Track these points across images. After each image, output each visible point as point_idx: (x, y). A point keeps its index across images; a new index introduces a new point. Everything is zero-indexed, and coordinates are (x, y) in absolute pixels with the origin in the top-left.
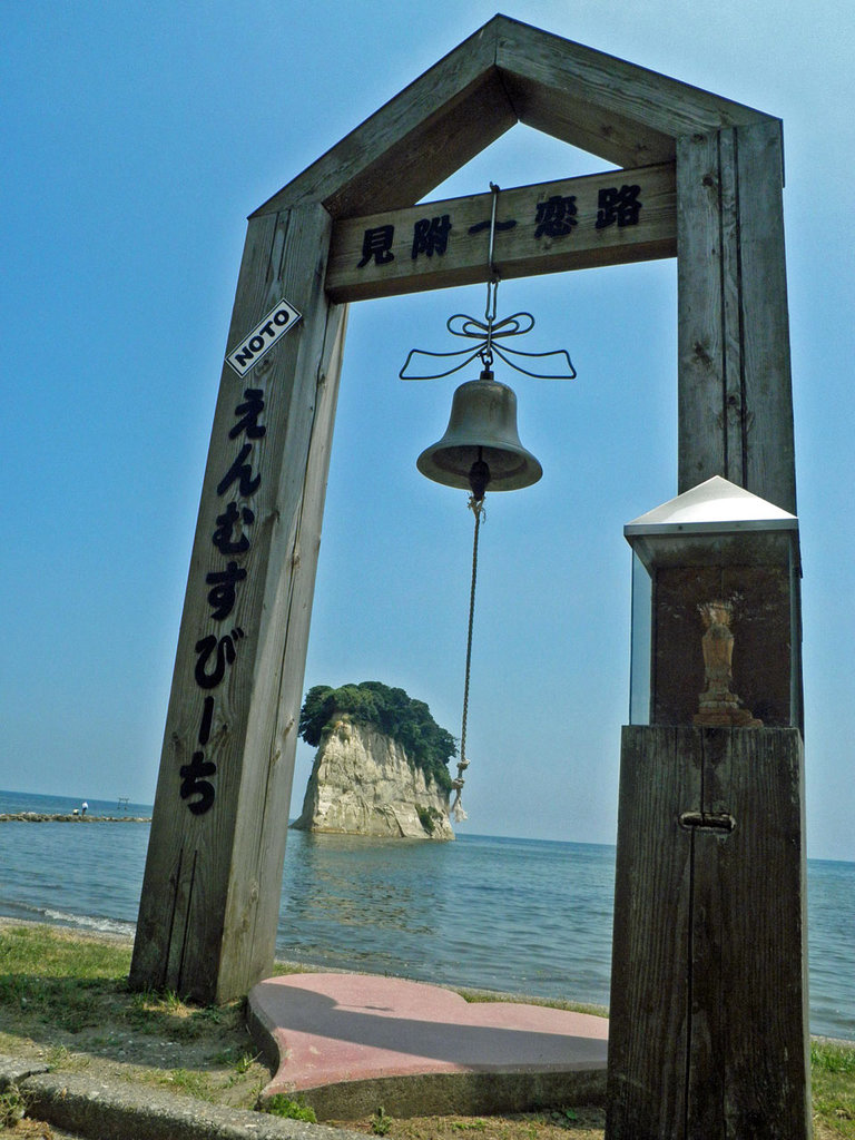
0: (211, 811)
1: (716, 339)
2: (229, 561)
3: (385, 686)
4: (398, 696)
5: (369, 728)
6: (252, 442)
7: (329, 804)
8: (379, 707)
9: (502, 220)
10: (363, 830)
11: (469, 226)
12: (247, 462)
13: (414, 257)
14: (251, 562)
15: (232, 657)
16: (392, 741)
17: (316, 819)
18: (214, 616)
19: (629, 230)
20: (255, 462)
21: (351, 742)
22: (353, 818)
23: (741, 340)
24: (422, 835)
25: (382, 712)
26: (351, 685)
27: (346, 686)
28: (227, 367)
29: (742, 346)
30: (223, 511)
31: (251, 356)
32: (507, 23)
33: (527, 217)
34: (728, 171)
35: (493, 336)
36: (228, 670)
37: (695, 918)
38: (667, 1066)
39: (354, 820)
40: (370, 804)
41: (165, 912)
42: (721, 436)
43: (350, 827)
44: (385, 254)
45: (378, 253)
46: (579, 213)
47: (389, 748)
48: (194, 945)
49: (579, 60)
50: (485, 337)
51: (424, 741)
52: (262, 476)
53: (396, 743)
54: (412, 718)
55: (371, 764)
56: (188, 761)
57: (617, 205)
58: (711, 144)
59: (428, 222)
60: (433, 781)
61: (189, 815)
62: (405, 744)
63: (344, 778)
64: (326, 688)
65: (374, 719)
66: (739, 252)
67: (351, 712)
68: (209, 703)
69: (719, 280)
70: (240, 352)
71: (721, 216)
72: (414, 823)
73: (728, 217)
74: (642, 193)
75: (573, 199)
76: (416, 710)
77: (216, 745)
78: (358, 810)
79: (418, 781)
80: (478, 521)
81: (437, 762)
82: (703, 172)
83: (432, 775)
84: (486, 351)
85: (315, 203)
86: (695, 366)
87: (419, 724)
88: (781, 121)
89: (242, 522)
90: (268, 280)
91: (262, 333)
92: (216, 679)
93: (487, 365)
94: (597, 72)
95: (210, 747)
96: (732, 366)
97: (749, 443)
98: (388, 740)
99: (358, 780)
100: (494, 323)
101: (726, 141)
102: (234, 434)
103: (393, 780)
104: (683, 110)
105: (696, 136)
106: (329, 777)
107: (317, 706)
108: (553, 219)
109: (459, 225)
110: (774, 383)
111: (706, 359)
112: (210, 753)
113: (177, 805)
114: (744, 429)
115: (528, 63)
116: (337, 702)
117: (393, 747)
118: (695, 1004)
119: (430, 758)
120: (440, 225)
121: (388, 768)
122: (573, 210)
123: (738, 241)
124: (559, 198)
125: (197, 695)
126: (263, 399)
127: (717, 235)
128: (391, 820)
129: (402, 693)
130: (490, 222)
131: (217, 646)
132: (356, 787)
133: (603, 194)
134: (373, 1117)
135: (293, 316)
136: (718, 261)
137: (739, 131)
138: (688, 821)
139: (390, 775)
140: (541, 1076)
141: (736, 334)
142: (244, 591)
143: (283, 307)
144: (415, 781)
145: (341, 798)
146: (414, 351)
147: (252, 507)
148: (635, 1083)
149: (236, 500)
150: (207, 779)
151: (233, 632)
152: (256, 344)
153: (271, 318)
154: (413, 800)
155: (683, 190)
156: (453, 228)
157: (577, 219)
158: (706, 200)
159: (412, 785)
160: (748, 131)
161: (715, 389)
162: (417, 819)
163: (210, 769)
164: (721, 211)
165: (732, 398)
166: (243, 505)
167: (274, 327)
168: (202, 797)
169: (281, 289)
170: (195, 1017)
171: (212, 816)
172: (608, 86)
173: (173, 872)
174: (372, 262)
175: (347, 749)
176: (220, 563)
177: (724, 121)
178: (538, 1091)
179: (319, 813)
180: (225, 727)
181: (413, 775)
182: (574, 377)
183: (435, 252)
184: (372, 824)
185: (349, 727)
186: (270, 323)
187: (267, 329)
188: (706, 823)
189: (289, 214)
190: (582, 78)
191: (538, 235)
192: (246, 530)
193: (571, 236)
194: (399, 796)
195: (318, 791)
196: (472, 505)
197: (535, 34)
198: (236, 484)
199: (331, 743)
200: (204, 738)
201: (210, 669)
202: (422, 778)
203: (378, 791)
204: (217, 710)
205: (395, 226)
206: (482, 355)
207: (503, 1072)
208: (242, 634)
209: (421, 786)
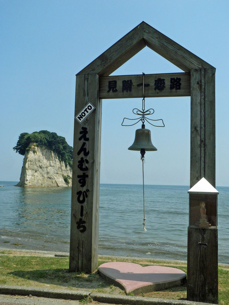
0: (85, 232)
1: (199, 126)
2: (83, 172)
3: (49, 132)
4: (54, 135)
5: (44, 148)
6: (85, 142)
7: (30, 177)
8: (47, 140)
9: (146, 83)
10: (43, 185)
11: (137, 84)
12: (85, 147)
13: (123, 91)
14: (89, 173)
15: (87, 196)
16: (52, 152)
17: (26, 182)
18: (81, 186)
19: (178, 91)
20: (87, 147)
21: (37, 153)
22: (40, 181)
23: (205, 126)
24: (65, 185)
25: (48, 142)
26: (36, 132)
27: (34, 133)
28: (75, 120)
29: (205, 128)
30: (80, 159)
31: (82, 118)
32: (146, 25)
33: (152, 84)
34: (203, 81)
35: (145, 115)
36: (86, 199)
37: (201, 260)
38: (197, 283)
39: (40, 182)
40: (46, 176)
41: (77, 254)
42: (200, 149)
43: (39, 184)
44: (115, 89)
45: (113, 88)
46: (166, 84)
47: (51, 154)
48: (85, 261)
49: (166, 41)
50: (142, 115)
51: (64, 151)
52: (89, 151)
53: (54, 152)
54: (59, 143)
55: (45, 161)
56: (78, 220)
57: (175, 83)
58: (199, 73)
59: (126, 81)
60: (68, 166)
61: (80, 233)
62: (56, 152)
63: (35, 167)
64: (26, 134)
65: (45, 144)
66: (205, 103)
67: (36, 142)
68: (82, 207)
69: (200, 110)
70: (79, 116)
71: (201, 93)
72: (62, 181)
73: (203, 94)
74: (181, 80)
75: (164, 80)
76: (61, 140)
77: (85, 216)
78: (41, 178)
79: (62, 166)
80: (143, 163)
81: (69, 159)
82: (197, 80)
83: (68, 163)
84: (143, 119)
85: (95, 74)
86: (194, 132)
87: (62, 145)
88: (215, 69)
89: (85, 163)
90: (84, 95)
91: (84, 111)
92: (83, 201)
93: (143, 123)
94: (171, 46)
95: (83, 217)
96: (203, 133)
97: (206, 151)
98: (51, 152)
99: (41, 167)
100: (144, 111)
101: (203, 72)
102: (80, 139)
103: (54, 166)
104: (193, 61)
105: (195, 69)
106: (30, 167)
107: (24, 141)
108: (159, 85)
109: (135, 83)
110: (212, 138)
111: (197, 131)
112: (84, 218)
113: (76, 230)
114: (205, 148)
115: (152, 39)
116: (31, 139)
117: (53, 154)
118: (201, 273)
119: (67, 157)
120: (129, 82)
121: (51, 162)
122: (164, 83)
123: (205, 100)
124: (161, 79)
125: (79, 205)
126: (87, 130)
127: (200, 98)
128: (54, 181)
129: (55, 134)
130: (143, 83)
131: (82, 194)
132: (40, 170)
133: (172, 79)
134: (141, 294)
135: (93, 108)
136: (200, 105)
137: (206, 70)
138: (199, 244)
139: (52, 164)
140: (167, 283)
141: (203, 125)
142: (88, 180)
143: (90, 104)
144: (61, 166)
145: (35, 174)
146: (125, 118)
147: (88, 159)
148: (192, 286)
149: (83, 157)
150: (84, 224)
151: (86, 190)
152: (83, 114)
153: (87, 107)
154: (61, 173)
155: (192, 85)
156: (133, 84)
157: (165, 86)
158: (197, 89)
159: (60, 168)
160: (208, 70)
161: (199, 138)
162: (63, 180)
163: (84, 222)
164: (201, 92)
165: (202, 141)
166: (85, 158)
167: (88, 110)
168: (83, 229)
169: (88, 99)
170: (89, 277)
171: (86, 233)
172: (173, 51)
173: (77, 246)
174: (111, 91)
175: (36, 156)
176: (81, 173)
177: (202, 66)
178: (167, 286)
179: (27, 180)
180: (87, 213)
181: (61, 164)
182: (164, 126)
183: (129, 91)
184: (47, 183)
185: (36, 148)
186: (86, 109)
187: (86, 110)
188: (202, 244)
189: (88, 76)
190: (167, 47)
191: (155, 89)
192: (87, 165)
193: (164, 91)
194: (56, 172)
195: (26, 172)
196: (142, 159)
197: (153, 30)
198: (83, 152)
199: (30, 154)
200: (82, 215)
201: (81, 199)
202: (64, 165)
203: (48, 170)
204: (84, 209)
205: (117, 81)
206: (142, 120)
207: (161, 283)
208: (89, 191)
209: (64, 168)
